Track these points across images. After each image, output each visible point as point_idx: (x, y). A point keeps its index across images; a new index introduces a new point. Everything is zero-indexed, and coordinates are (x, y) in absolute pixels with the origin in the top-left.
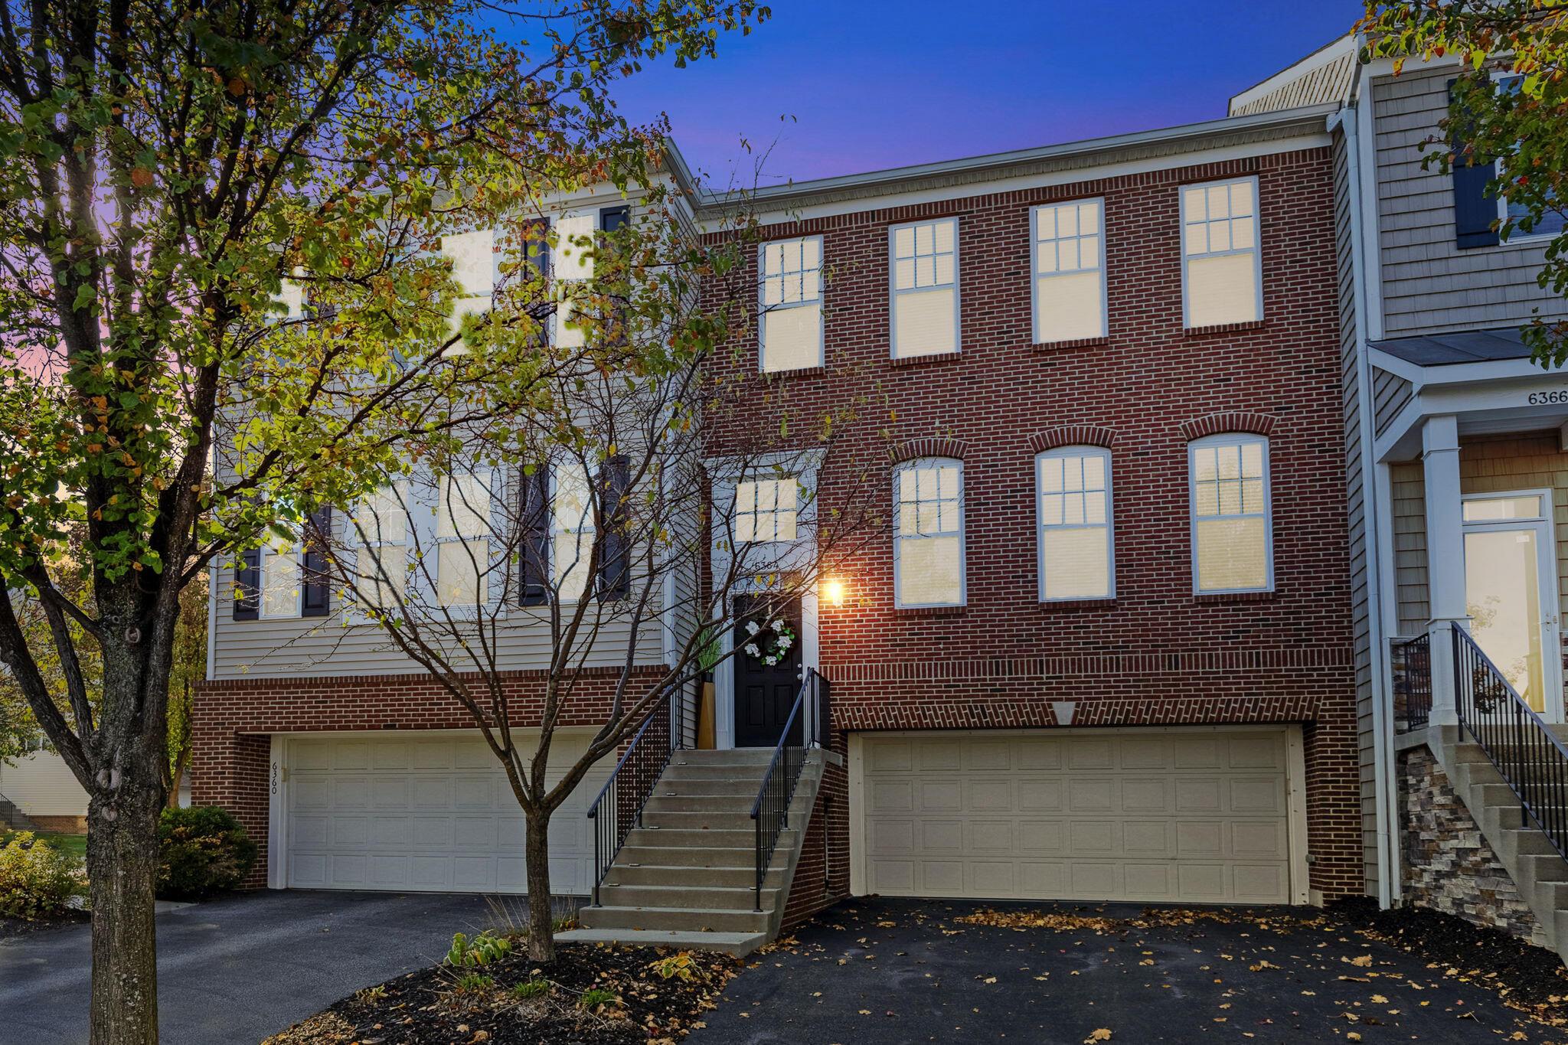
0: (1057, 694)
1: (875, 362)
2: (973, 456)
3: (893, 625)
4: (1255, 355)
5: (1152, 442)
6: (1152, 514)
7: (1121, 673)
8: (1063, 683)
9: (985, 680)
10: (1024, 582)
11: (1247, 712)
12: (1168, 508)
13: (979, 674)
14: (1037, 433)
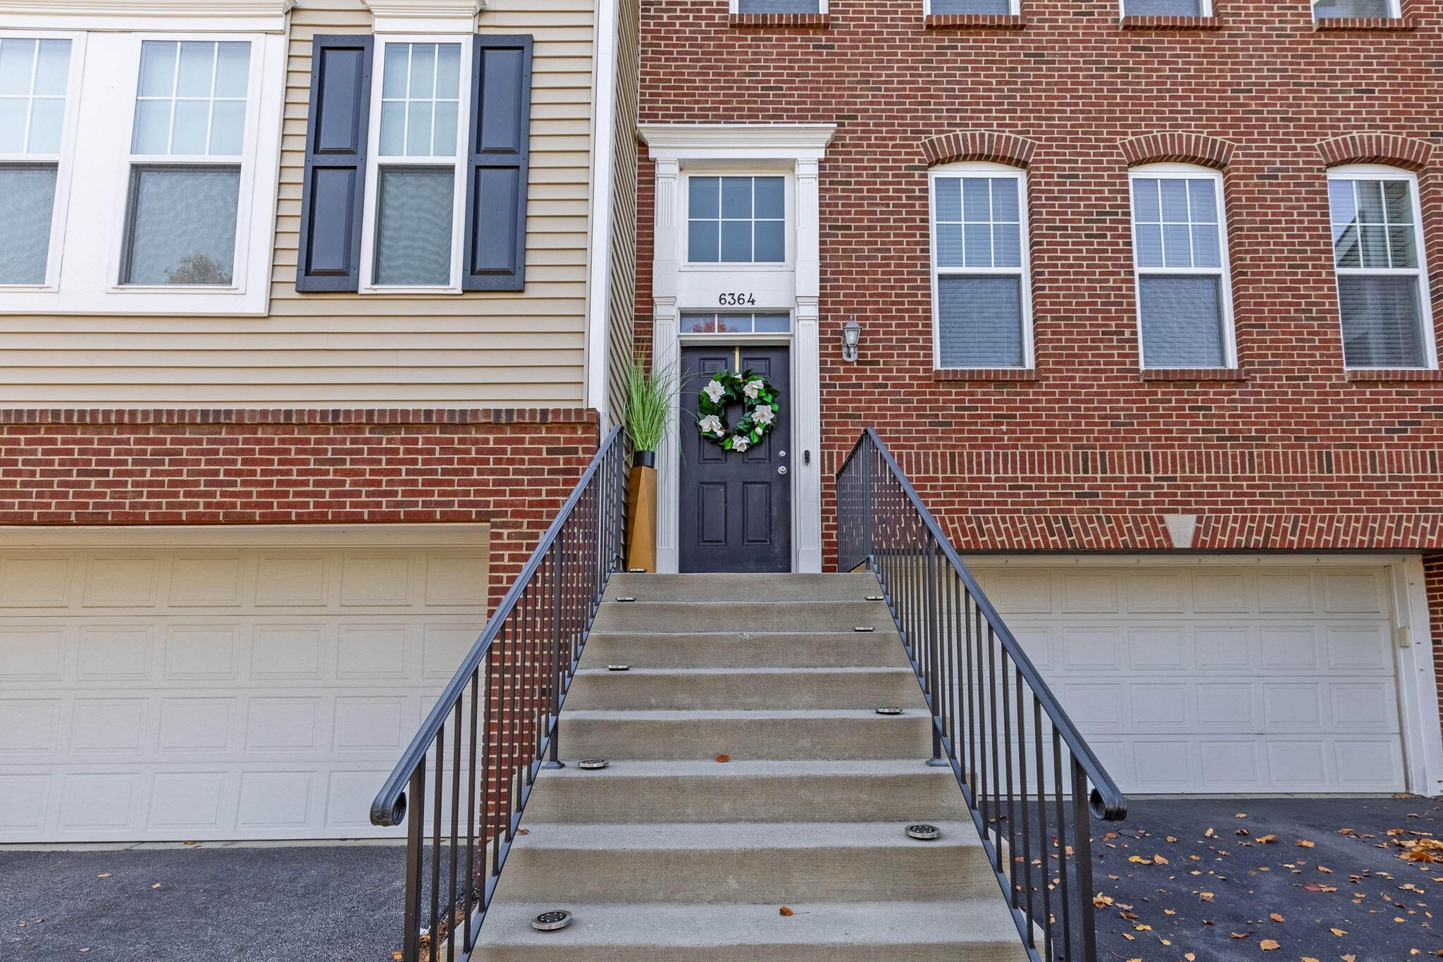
0: (1171, 503)
1: (902, 19)
2: (1043, 161)
3: (932, 393)
4: (1403, 64)
5: (1282, 163)
6: (1286, 259)
7: (1256, 474)
8: (1178, 487)
9: (1068, 479)
10: (1119, 341)
11: (1423, 535)
12: (1306, 252)
13: (1059, 471)
14: (1130, 138)
